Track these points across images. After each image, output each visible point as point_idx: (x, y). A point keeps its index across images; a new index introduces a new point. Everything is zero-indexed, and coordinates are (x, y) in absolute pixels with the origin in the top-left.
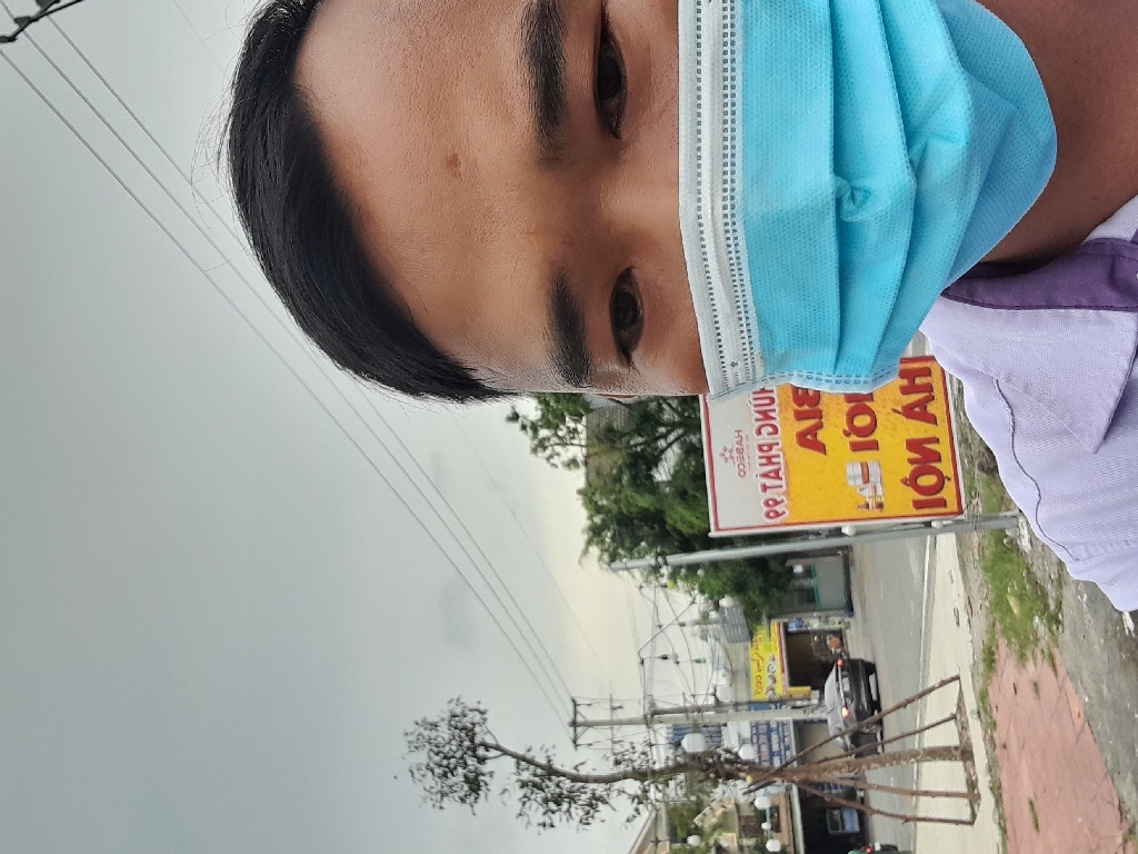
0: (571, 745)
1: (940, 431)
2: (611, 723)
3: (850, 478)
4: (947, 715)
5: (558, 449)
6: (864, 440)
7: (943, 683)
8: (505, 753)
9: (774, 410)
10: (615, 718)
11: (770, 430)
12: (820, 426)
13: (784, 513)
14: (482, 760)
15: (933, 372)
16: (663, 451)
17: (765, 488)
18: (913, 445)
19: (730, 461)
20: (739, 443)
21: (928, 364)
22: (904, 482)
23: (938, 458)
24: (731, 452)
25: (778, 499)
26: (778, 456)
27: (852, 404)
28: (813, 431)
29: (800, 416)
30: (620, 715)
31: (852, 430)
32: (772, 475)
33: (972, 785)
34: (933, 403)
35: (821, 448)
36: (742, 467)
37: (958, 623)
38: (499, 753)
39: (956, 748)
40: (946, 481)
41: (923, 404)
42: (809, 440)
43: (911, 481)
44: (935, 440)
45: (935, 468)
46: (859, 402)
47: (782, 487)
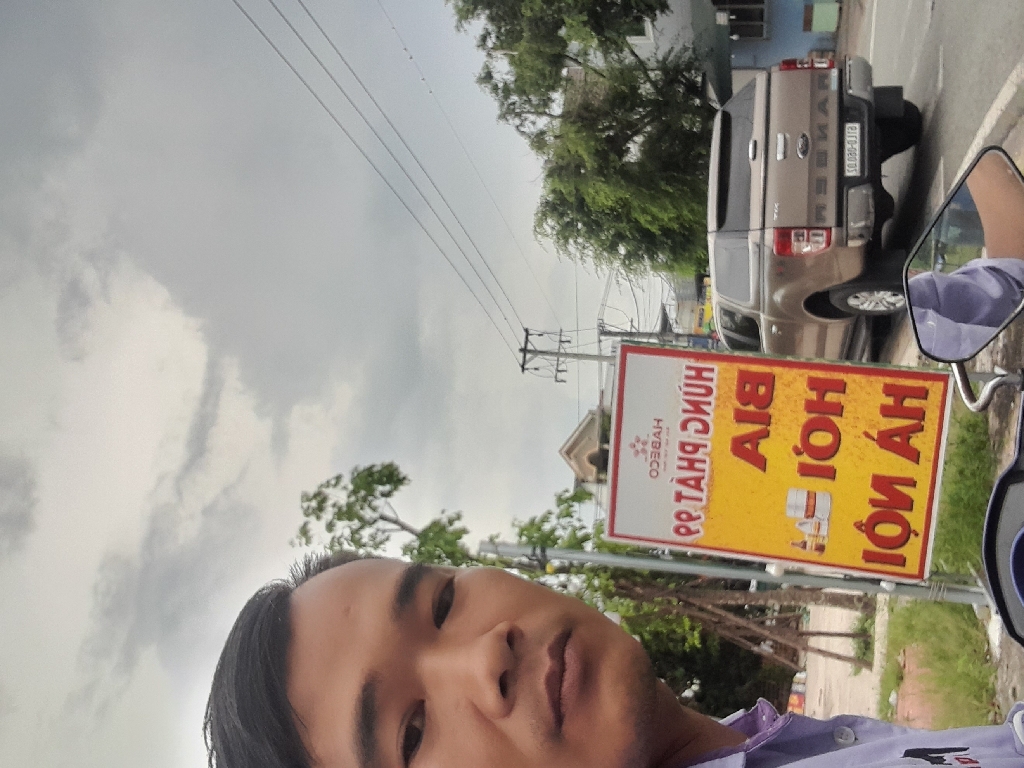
0: (520, 369)
1: (920, 472)
2: (558, 354)
3: (790, 507)
5: (531, 117)
6: (818, 464)
8: (404, 528)
9: (709, 404)
10: (562, 351)
11: (700, 426)
12: (766, 434)
13: (698, 532)
15: (931, 395)
17: (679, 497)
18: (881, 483)
21: (927, 384)
22: (859, 526)
23: (909, 504)
25: (694, 514)
26: (704, 461)
27: (813, 415)
28: (755, 438)
29: (741, 417)
30: (568, 348)
31: (806, 447)
32: (692, 483)
34: (920, 434)
35: (761, 463)
38: (397, 526)
40: (912, 536)
41: (906, 433)
42: (747, 450)
43: (868, 527)
44: (912, 483)
45: (902, 517)
46: (823, 413)
47: (701, 500)
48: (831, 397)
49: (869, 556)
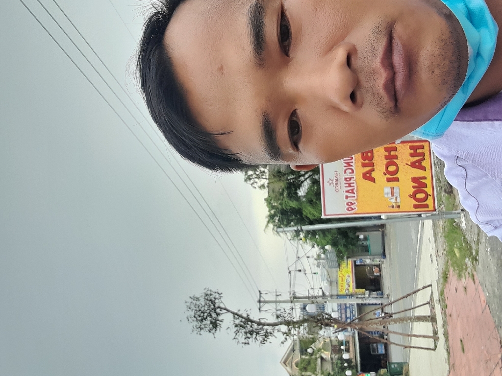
0: (258, 310)
1: (427, 174)
2: (276, 302)
3: (386, 194)
4: (426, 302)
5: (256, 180)
6: (392, 177)
7: (424, 288)
8: (229, 311)
9: (352, 162)
10: (277, 299)
11: (350, 171)
12: (373, 170)
13: (355, 209)
14: (218, 314)
15: (425, 147)
16: (303, 182)
17: (347, 197)
18: (414, 180)
19: (332, 185)
20: (336, 177)
21: (423, 144)
22: (410, 196)
23: (425, 186)
24: (332, 181)
25: (353, 202)
26: (354, 183)
27: (388, 161)
28: (370, 172)
29: (364, 165)
30: (279, 298)
31: (388, 172)
32: (350, 191)
33: (435, 333)
34: (424, 161)
35: (373, 180)
36: (337, 188)
37: (432, 261)
38: (226, 311)
39: (429, 316)
40: (429, 196)
41: (420, 161)
42: (368, 177)
43: (413, 196)
44: (425, 178)
45: (424, 190)
46: (391, 160)
47: (355, 197)
48: (393, 153)
49: (416, 206)
